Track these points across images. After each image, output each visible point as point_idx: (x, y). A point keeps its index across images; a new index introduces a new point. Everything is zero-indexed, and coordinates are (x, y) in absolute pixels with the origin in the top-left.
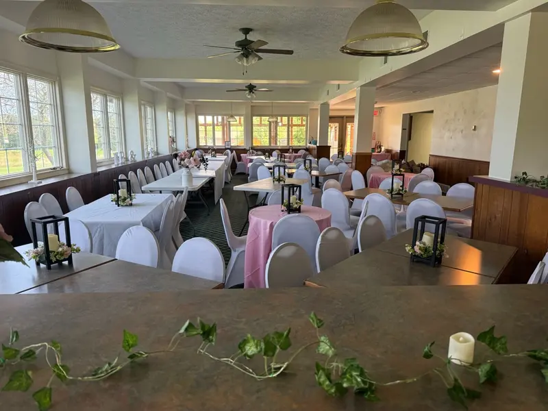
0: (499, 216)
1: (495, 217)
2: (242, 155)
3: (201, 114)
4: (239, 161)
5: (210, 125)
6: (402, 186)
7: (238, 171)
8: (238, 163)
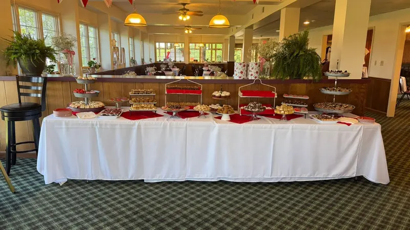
3: (158, 42)
5: (163, 49)
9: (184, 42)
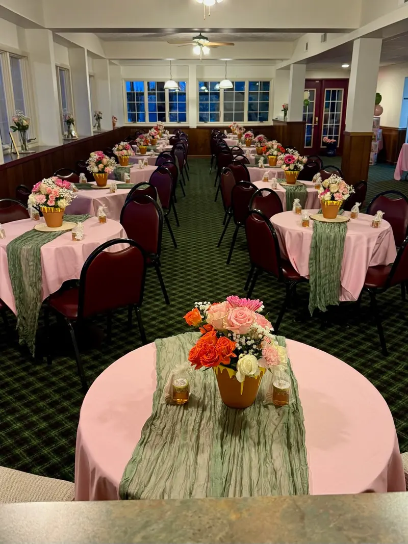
9: (188, 79)
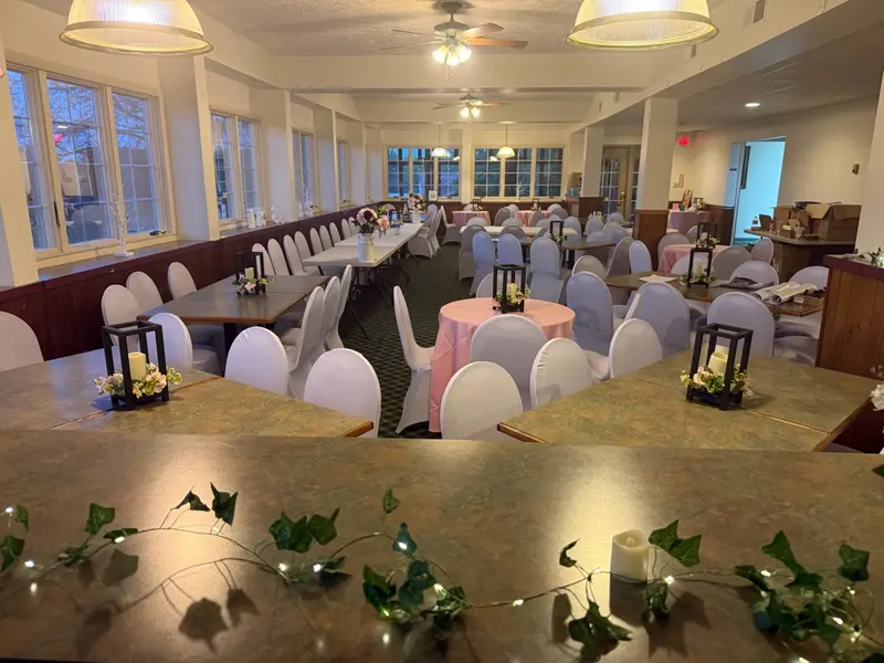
0: (864, 325)
1: (859, 328)
2: (454, 212)
4: (449, 223)
6: (708, 270)
7: (448, 239)
8: (448, 226)
9: (461, 146)
